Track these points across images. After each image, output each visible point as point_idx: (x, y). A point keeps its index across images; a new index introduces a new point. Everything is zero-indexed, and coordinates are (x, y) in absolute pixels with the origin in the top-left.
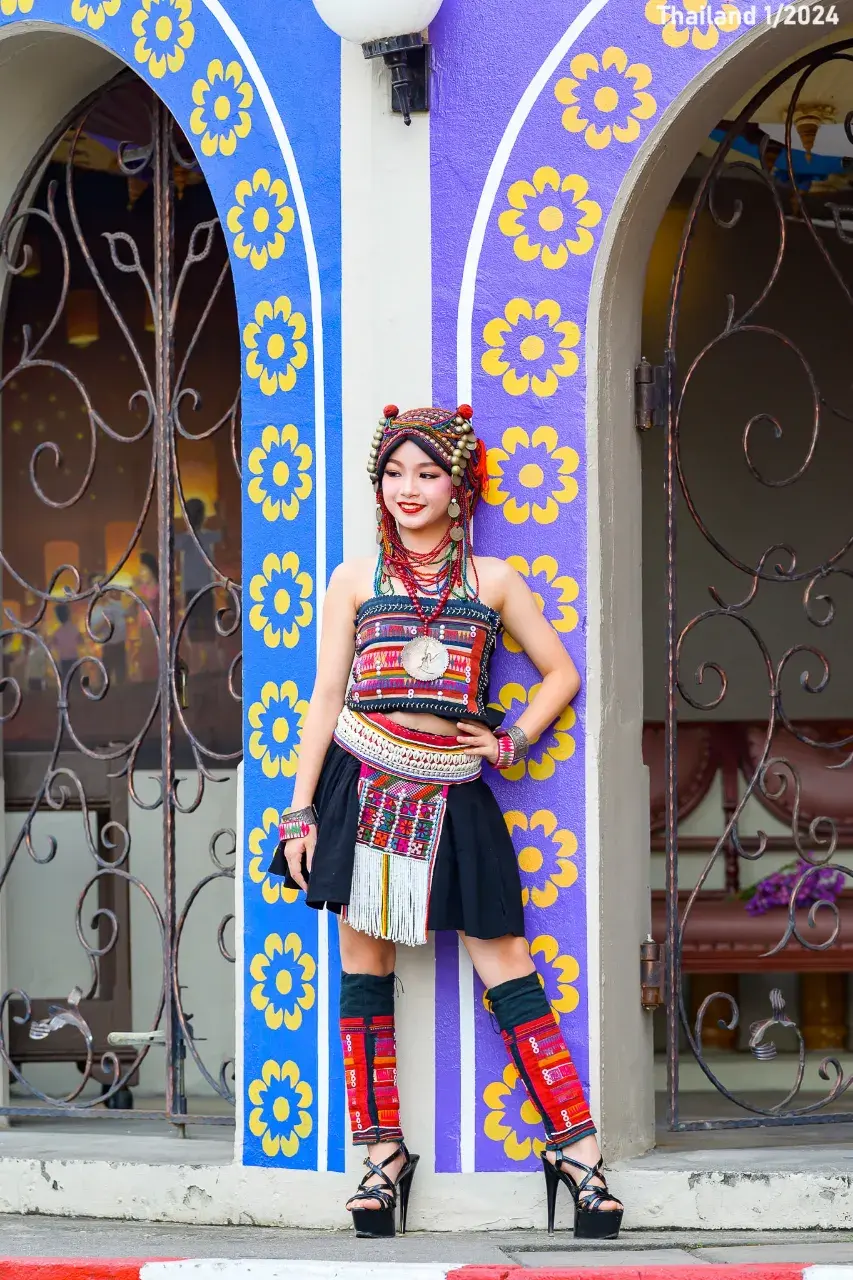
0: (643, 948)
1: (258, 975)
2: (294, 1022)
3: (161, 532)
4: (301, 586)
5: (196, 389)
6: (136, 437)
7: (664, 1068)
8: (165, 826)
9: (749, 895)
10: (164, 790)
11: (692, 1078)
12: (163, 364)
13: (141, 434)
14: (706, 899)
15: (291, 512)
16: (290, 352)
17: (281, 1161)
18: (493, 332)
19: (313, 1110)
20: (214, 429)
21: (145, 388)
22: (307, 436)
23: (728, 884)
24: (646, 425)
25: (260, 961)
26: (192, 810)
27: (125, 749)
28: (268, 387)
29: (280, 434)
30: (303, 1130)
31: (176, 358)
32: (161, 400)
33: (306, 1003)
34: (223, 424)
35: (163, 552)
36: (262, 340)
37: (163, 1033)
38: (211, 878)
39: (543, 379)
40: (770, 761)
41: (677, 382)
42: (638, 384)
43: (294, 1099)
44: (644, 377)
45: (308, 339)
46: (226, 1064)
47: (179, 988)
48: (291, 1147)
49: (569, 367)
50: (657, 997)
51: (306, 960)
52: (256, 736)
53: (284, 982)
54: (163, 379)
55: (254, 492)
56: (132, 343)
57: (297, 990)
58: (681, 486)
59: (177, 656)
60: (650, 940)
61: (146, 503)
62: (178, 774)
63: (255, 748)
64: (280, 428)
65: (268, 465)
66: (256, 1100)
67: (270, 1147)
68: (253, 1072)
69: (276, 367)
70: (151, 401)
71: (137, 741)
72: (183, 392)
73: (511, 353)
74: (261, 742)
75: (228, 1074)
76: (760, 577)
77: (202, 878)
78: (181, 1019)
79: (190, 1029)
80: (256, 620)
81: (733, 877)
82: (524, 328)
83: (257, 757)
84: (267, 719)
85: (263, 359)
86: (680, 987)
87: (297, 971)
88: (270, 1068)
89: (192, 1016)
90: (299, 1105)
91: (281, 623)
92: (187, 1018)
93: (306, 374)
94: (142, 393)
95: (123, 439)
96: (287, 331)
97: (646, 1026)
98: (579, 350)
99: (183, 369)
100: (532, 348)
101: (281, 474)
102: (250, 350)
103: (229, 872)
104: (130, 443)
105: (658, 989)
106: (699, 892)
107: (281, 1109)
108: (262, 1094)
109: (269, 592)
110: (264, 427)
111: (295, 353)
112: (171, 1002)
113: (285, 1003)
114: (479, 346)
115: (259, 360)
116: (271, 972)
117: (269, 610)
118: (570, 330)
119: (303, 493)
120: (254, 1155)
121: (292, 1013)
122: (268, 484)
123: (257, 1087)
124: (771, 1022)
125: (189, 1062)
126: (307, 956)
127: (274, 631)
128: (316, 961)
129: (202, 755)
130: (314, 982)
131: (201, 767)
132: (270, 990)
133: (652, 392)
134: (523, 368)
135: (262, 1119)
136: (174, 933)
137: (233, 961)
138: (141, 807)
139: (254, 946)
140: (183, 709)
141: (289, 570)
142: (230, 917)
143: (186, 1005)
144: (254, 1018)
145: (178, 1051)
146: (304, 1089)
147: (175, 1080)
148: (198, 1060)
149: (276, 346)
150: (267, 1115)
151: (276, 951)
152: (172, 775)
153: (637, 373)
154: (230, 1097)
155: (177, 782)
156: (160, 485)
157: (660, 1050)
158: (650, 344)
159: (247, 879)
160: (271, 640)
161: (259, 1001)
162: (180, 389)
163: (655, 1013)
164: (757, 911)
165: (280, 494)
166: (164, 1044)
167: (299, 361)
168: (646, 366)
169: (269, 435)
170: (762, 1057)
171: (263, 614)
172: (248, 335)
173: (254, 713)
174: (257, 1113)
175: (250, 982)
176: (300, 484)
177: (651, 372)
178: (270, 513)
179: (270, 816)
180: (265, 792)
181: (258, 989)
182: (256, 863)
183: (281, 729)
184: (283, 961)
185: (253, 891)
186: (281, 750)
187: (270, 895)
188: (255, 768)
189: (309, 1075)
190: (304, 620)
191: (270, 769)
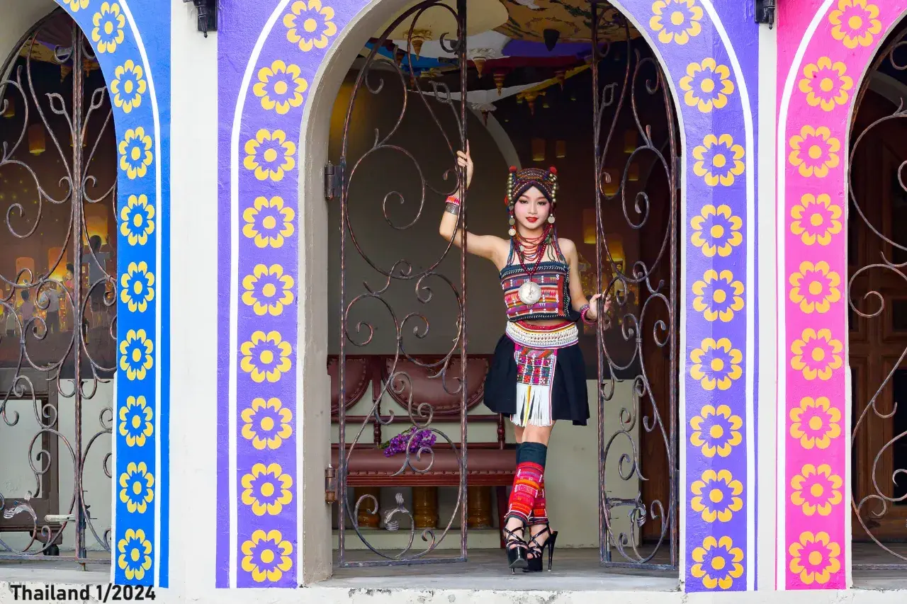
0: (326, 471)
1: (124, 484)
2: (142, 509)
3: (75, 251)
4: (148, 279)
5: (95, 176)
6: (63, 201)
7: (337, 537)
8: (76, 406)
9: (385, 446)
10: (76, 387)
11: (353, 542)
12: (77, 162)
13: (66, 199)
14: (360, 448)
15: (143, 240)
16: (143, 157)
17: (134, 582)
18: (250, 146)
19: (152, 555)
20: (104, 197)
21: (68, 176)
22: (152, 200)
23: (375, 441)
24: (330, 196)
25: (125, 477)
26: (91, 398)
27: (56, 365)
28: (132, 175)
29: (138, 199)
30: (147, 565)
31: (84, 160)
32: (76, 182)
33: (149, 499)
34: (109, 195)
35: (76, 262)
36: (129, 150)
37: (74, 515)
38: (100, 434)
39: (276, 172)
40: (396, 374)
41: (347, 174)
42: (326, 175)
43: (142, 549)
44: (330, 171)
45: (153, 150)
46: (107, 532)
47: (83, 492)
48: (140, 574)
49: (289, 166)
50: (333, 497)
51: (149, 476)
52: (124, 358)
53: (137, 488)
54: (77, 170)
55: (124, 230)
56: (61, 152)
57: (144, 492)
58: (349, 229)
59: (83, 317)
60: (330, 467)
61: (68, 236)
62: (83, 380)
63: (124, 365)
64: (138, 196)
65: (131, 215)
66: (122, 550)
67: (129, 575)
68: (120, 535)
69: (136, 164)
70: (71, 182)
71: (62, 361)
72: (87, 178)
73: (259, 157)
74: (126, 362)
75: (108, 539)
76: (392, 277)
77: (95, 434)
78: (84, 507)
79: (88, 513)
80: (125, 297)
81: (378, 437)
82: (266, 145)
83: (124, 369)
84: (130, 350)
85: (129, 160)
86: (346, 491)
87: (144, 482)
88: (130, 533)
89: (89, 506)
90: (145, 552)
91: (137, 299)
92: (87, 507)
93: (151, 168)
94: (67, 178)
95: (56, 202)
96: (142, 146)
97: (328, 512)
98: (295, 157)
99: (87, 166)
100: (270, 155)
101: (138, 221)
102: (122, 155)
103: (109, 431)
104: (60, 204)
105: (334, 492)
106: (356, 444)
107: (135, 554)
108: (125, 547)
109: (131, 283)
110: (129, 196)
111: (146, 157)
112: (79, 499)
113: (137, 499)
114: (243, 154)
115: (127, 161)
116: (130, 483)
117: (131, 292)
118: (290, 146)
119: (149, 230)
120: (121, 579)
121: (141, 504)
122: (131, 225)
123: (123, 543)
124: (395, 511)
125: (88, 531)
126: (149, 474)
127: (134, 303)
128: (155, 476)
129: (96, 368)
130: (153, 488)
131: (95, 375)
132: (130, 492)
133: (333, 179)
134: (266, 166)
135: (125, 559)
136: (80, 462)
137: (111, 477)
138: (64, 396)
139: (121, 469)
140: (86, 344)
141: (142, 271)
142: (110, 454)
143: (87, 500)
144: (121, 507)
145: (82, 525)
146: (147, 544)
147: (80, 541)
148: (93, 530)
149: (136, 153)
150: (128, 558)
151: (133, 472)
152: (80, 380)
153: (326, 169)
154: (108, 549)
155: (83, 383)
156: (75, 226)
157: (335, 528)
158: (333, 154)
159: (118, 433)
160: (132, 308)
161: (124, 498)
162: (86, 177)
163: (333, 506)
164: (389, 455)
165: (137, 231)
166: (74, 521)
167: (148, 161)
168: (330, 166)
169: (132, 200)
170: (391, 529)
171: (128, 294)
172: (121, 148)
173: (123, 346)
174: (123, 557)
175: (119, 488)
176: (148, 226)
177: (333, 168)
178: (132, 241)
179: (131, 400)
180: (128, 388)
181: (123, 492)
182: (123, 425)
183: (137, 355)
184: (137, 477)
185: (121, 439)
186: (136, 366)
187: (130, 442)
188: (123, 375)
189: (150, 537)
190: (149, 298)
191: (131, 376)
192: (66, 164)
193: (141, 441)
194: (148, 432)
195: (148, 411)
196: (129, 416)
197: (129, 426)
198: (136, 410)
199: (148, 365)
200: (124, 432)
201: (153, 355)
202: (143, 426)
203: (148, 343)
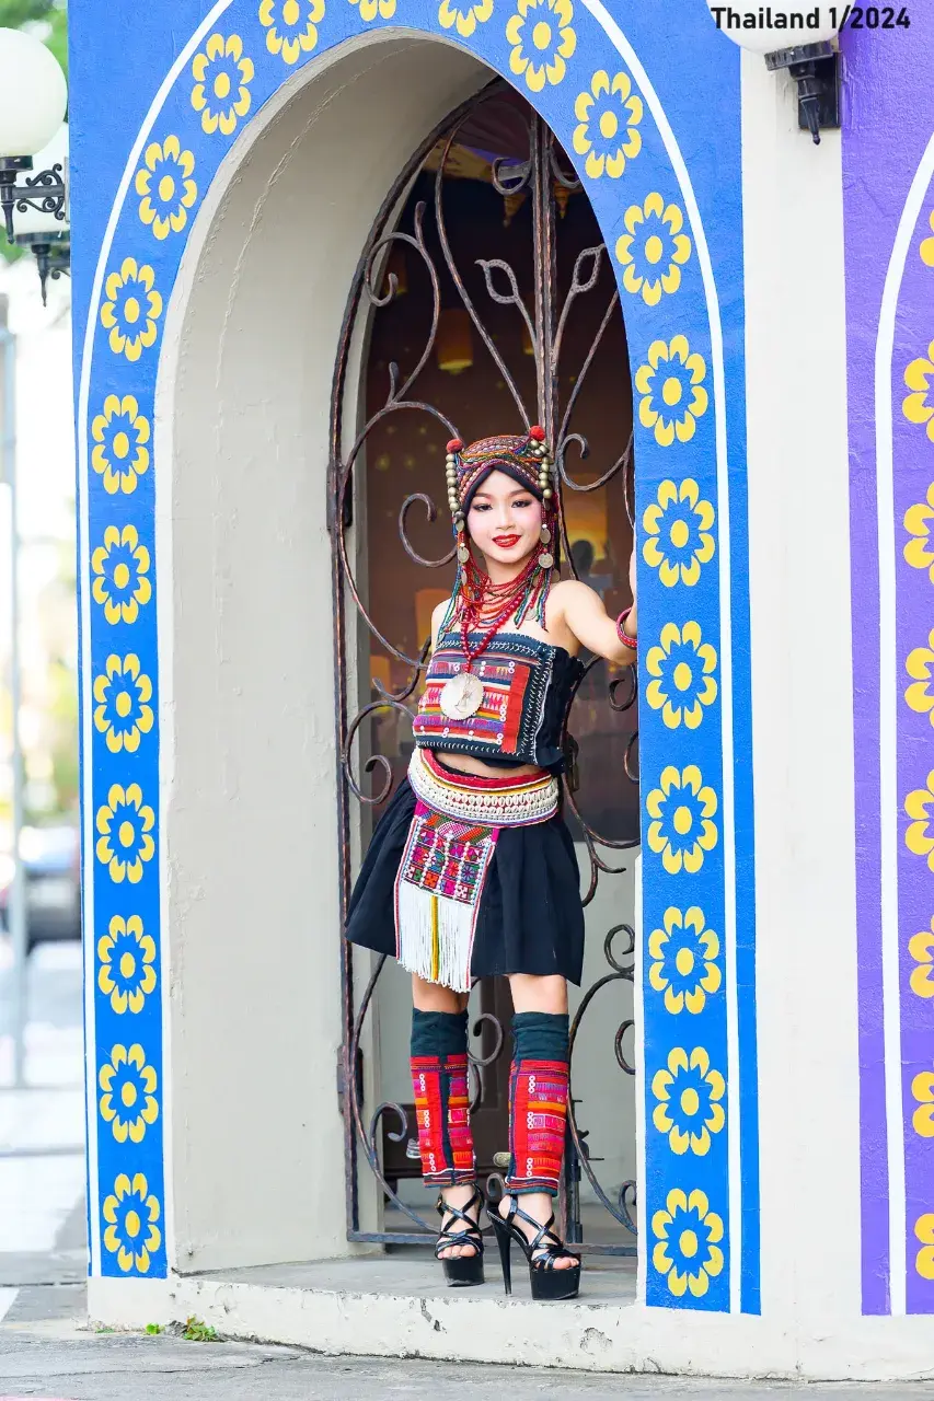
1: (661, 1095)
2: (702, 1147)
4: (703, 660)
5: (583, 435)
12: (545, 406)
15: (691, 577)
16: (688, 398)
17: (688, 1301)
18: (916, 374)
19: (724, 1245)
20: (604, 479)
22: (708, 491)
25: (662, 1079)
28: (664, 437)
29: (678, 489)
30: (714, 1267)
31: (560, 400)
33: (715, 1125)
34: (613, 475)
36: (657, 383)
38: (607, 980)
43: (703, 1232)
45: (708, 384)
46: (626, 1187)
48: (700, 1287)
51: (714, 1078)
52: (655, 827)
53: (690, 1102)
54: (546, 423)
55: (648, 553)
56: (510, 382)
57: (705, 1112)
63: (655, 840)
64: (678, 482)
65: (665, 523)
66: (661, 1233)
67: (677, 1286)
68: (656, 1203)
69: (672, 414)
72: (569, 437)
74: (661, 834)
75: (628, 1198)
77: (597, 979)
78: (575, 1136)
79: (585, 1147)
80: (654, 697)
83: (656, 850)
84: (668, 808)
85: (658, 405)
87: (704, 1090)
88: (676, 1198)
89: (587, 1133)
90: (709, 1239)
91: (683, 700)
92: (583, 1135)
93: (707, 422)
96: (684, 375)
99: (568, 412)
102: (643, 396)
103: (626, 974)
107: (689, 1244)
108: (667, 1226)
109: (668, 666)
110: (661, 481)
111: (693, 399)
113: (692, 1125)
114: (900, 390)
115: (653, 407)
116: (675, 1090)
117: (668, 686)
119: (705, 555)
120: (659, 1295)
121: (699, 1136)
122: (665, 545)
123: (662, 1219)
125: (584, 1185)
126: (715, 1073)
127: (674, 710)
128: (726, 1079)
130: (724, 1102)
132: (674, 1111)
135: (667, 1254)
137: (632, 1072)
139: (656, 1061)
140: (572, 791)
141: (690, 642)
142: (628, 1024)
143: (581, 1121)
144: (657, 1141)
145: (571, 1172)
146: (714, 1221)
147: (568, 1206)
148: (594, 1182)
149: (672, 392)
150: (673, 1251)
151: (680, 1067)
154: (630, 1225)
159: (647, 986)
160: (671, 720)
161: (663, 1123)
162: (565, 434)
165: (679, 557)
167: (698, 408)
169: (666, 491)
171: (661, 690)
172: (641, 379)
173: (652, 802)
174: (661, 1247)
175: (652, 1102)
176: (700, 546)
178: (669, 577)
179: (672, 916)
180: (665, 890)
181: (661, 1110)
182: (657, 968)
183: (683, 820)
184: (689, 1078)
185: (653, 1000)
186: (683, 843)
187: (673, 1005)
188: (653, 861)
189: (719, 1205)
190: (707, 698)
191: (672, 864)
192: (522, 408)
193: (696, 1003)
194: (711, 983)
195: (710, 938)
196: (670, 950)
197: (669, 971)
198: (685, 937)
199: (708, 841)
200: (658, 983)
201: (718, 819)
202: (699, 972)
203: (707, 796)
